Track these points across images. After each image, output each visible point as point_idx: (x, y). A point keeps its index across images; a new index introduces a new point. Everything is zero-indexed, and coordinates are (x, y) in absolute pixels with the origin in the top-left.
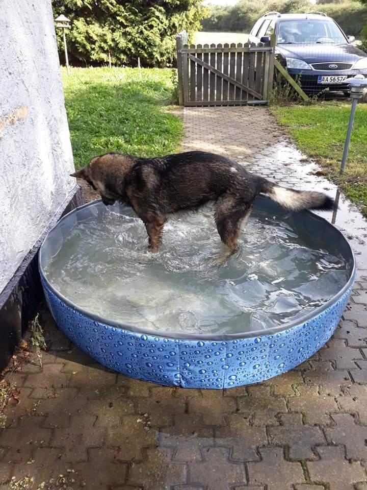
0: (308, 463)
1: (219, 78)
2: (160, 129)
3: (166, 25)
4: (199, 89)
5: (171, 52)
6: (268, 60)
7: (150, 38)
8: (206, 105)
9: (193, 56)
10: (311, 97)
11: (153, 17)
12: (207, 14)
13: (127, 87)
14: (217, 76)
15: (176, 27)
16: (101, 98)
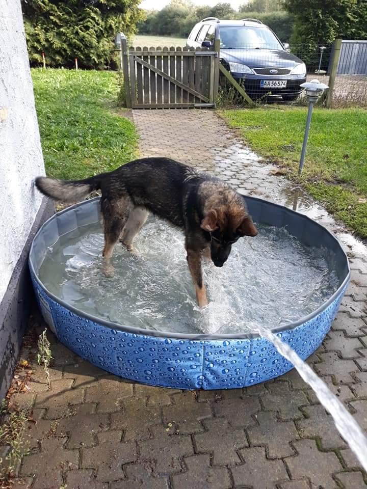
0: (341, 451)
1: (166, 81)
2: (115, 131)
3: (102, 27)
4: (147, 92)
5: (108, 54)
6: (213, 63)
7: (86, 39)
8: (155, 108)
9: (140, 59)
10: (255, 100)
11: (89, 18)
12: (143, 17)
13: (69, 89)
14: (164, 79)
15: (113, 29)
16: (44, 100)
